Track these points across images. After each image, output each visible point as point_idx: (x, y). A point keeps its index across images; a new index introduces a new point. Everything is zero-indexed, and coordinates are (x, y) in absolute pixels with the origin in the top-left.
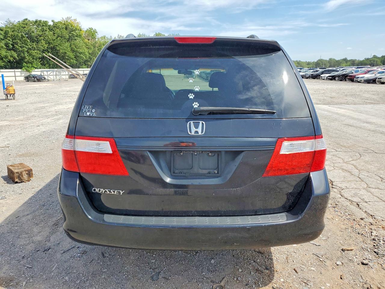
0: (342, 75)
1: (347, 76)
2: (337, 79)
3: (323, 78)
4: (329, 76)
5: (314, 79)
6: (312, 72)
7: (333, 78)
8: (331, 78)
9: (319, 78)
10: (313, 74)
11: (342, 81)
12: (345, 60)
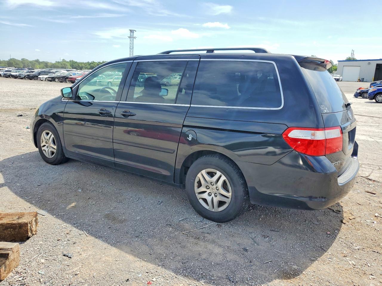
0: (63, 77)
1: (68, 78)
2: (57, 80)
3: (42, 79)
4: (48, 78)
5: (31, 79)
6: (27, 72)
7: (53, 79)
8: (51, 79)
9: (37, 79)
10: (29, 75)
11: (62, 82)
12: (37, 62)
